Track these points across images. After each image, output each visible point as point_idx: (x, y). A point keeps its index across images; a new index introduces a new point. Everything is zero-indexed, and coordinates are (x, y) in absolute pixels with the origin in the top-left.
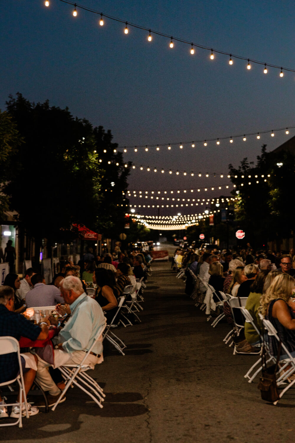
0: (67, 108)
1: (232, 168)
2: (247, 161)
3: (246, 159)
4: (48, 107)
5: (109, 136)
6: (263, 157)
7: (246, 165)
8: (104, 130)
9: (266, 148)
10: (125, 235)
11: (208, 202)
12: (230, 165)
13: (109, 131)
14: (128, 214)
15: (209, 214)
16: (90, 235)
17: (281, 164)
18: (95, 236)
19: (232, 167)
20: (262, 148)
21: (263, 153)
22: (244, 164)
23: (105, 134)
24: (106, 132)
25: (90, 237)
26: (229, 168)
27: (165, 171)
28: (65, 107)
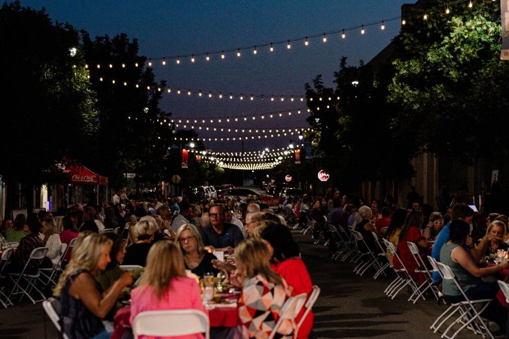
0: (44, 9)
1: (310, 89)
2: (321, 79)
3: (320, 76)
4: (19, 7)
5: (134, 46)
6: (341, 74)
7: (319, 84)
8: (128, 39)
9: (346, 61)
10: (179, 178)
11: (278, 133)
12: (307, 84)
13: (135, 40)
14: (186, 150)
15: (296, 148)
16: (88, 178)
17: (357, 83)
18: (94, 179)
19: (309, 87)
20: (340, 62)
21: (341, 69)
22: (318, 83)
23: (130, 45)
24: (131, 41)
25: (88, 181)
26: (306, 88)
27: (192, 93)
28: (42, 8)
